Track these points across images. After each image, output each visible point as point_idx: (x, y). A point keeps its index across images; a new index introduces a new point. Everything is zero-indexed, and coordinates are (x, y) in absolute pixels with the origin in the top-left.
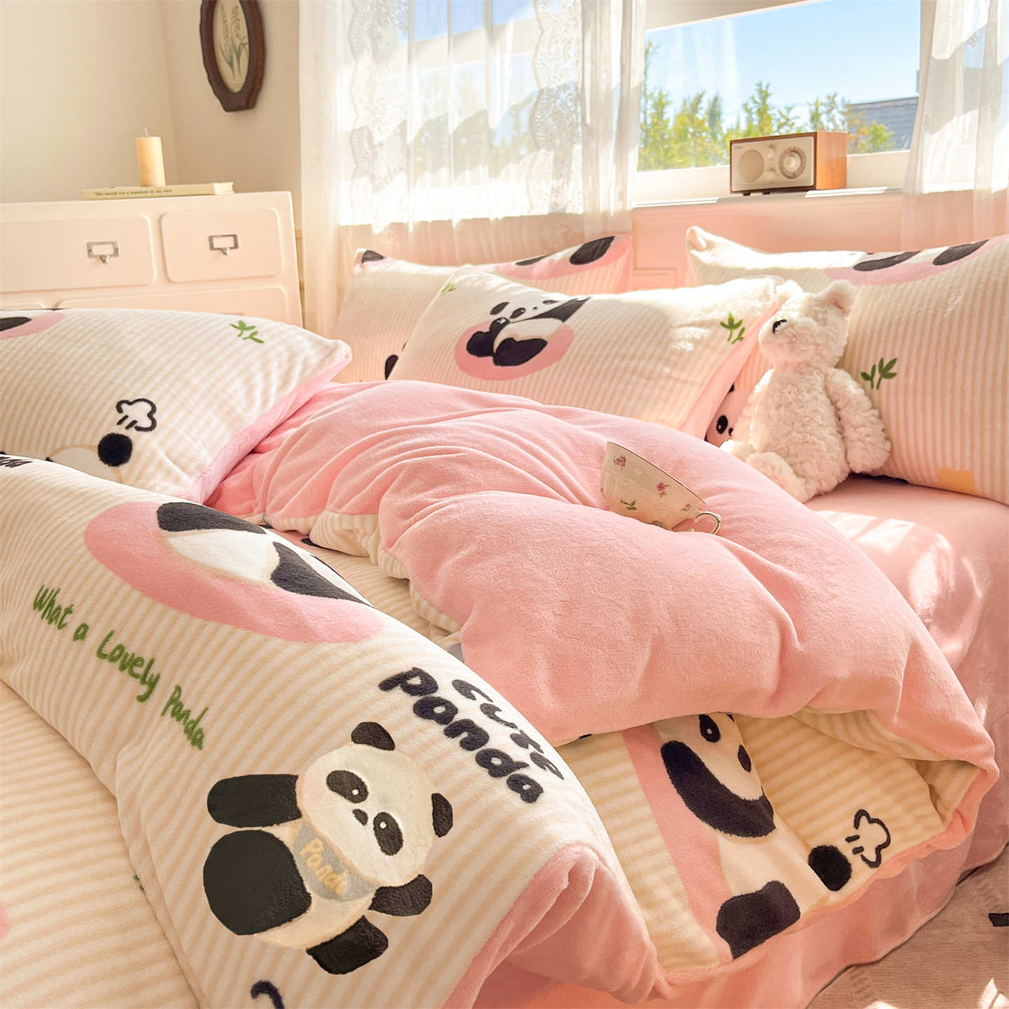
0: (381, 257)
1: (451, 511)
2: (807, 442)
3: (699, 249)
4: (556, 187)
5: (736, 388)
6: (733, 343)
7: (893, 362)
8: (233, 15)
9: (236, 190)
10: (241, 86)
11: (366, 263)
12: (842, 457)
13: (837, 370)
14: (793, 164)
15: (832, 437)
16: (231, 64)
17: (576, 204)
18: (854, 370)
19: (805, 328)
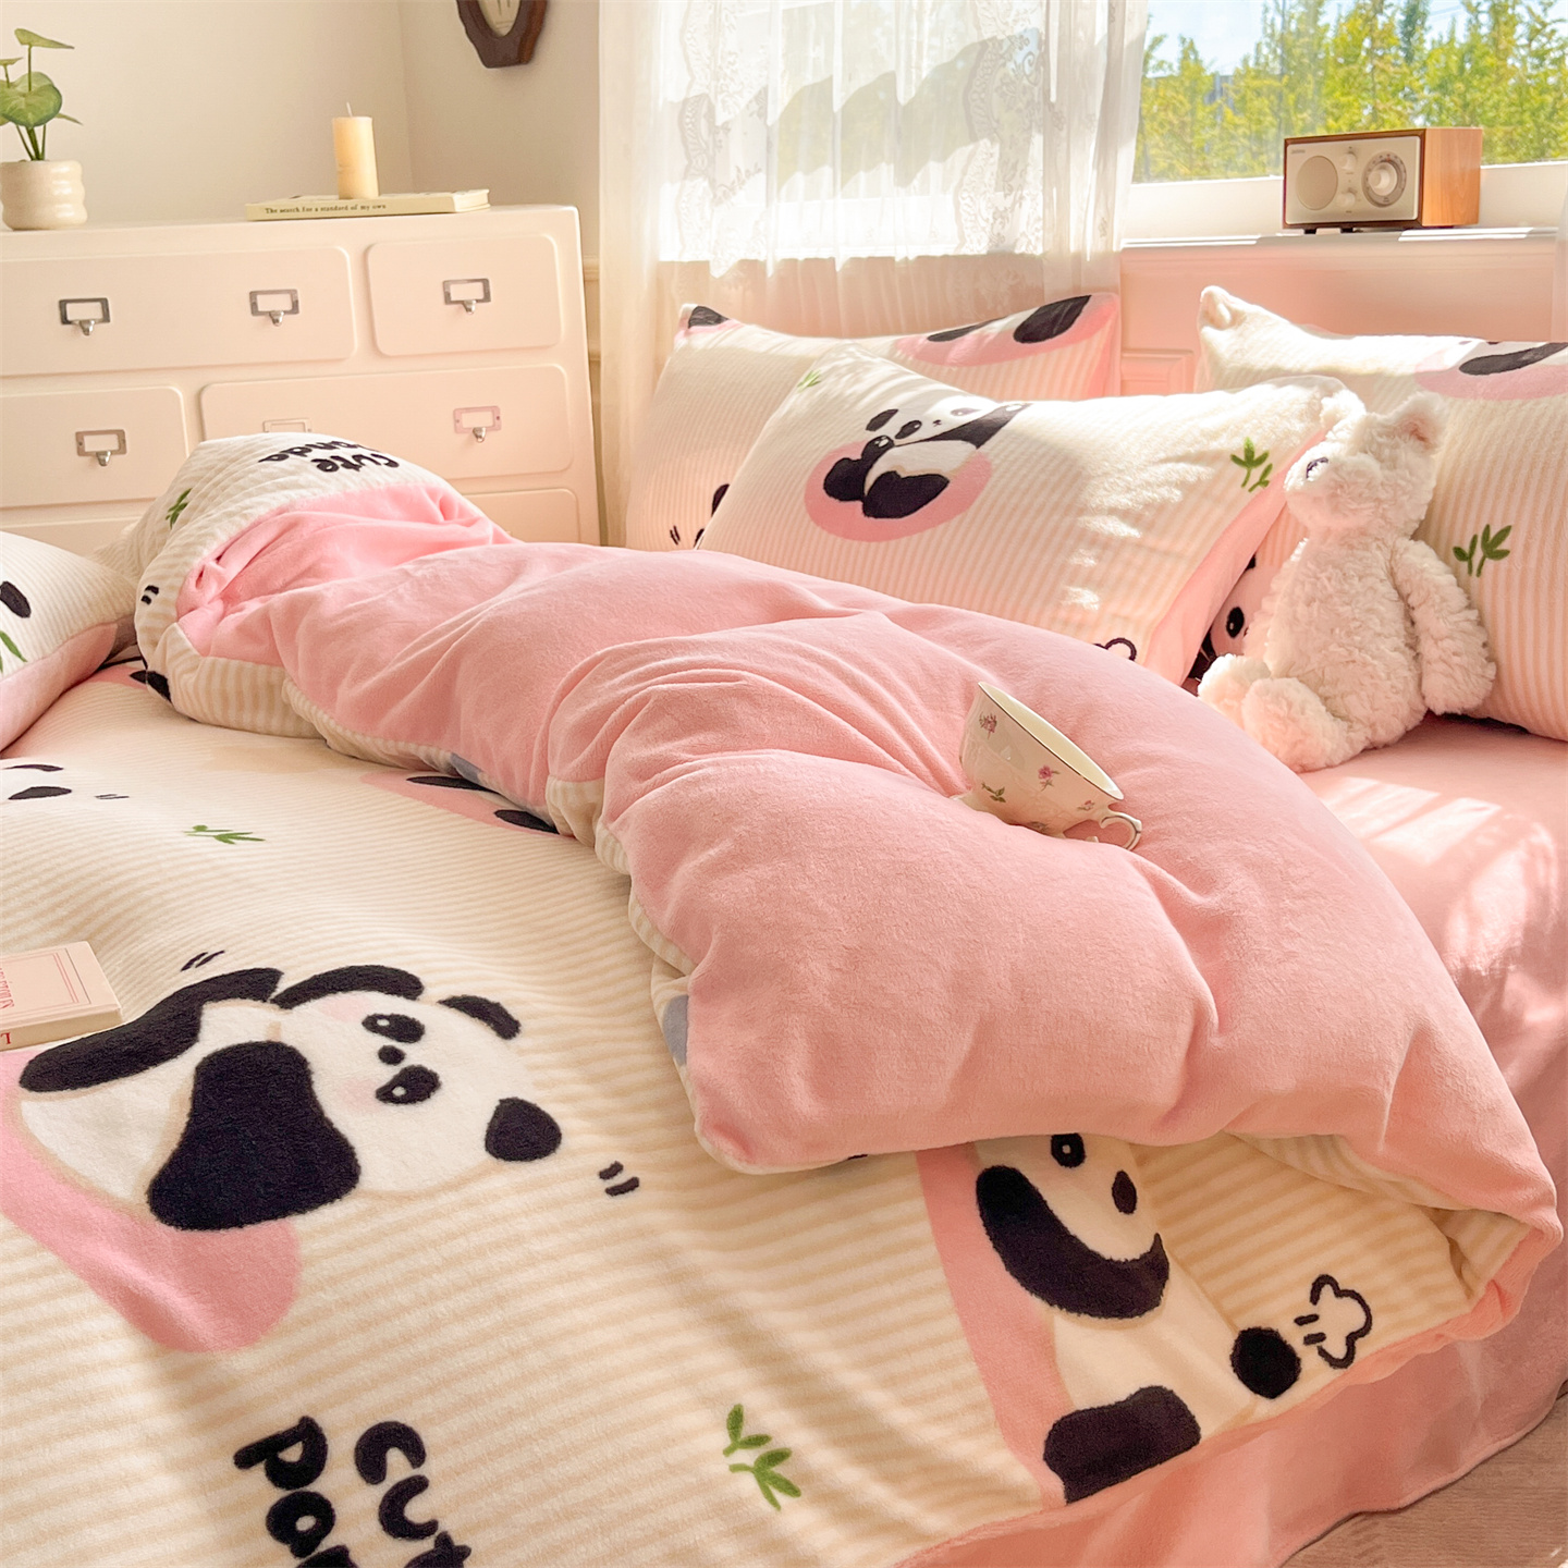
1: (706, 778)
2: (1354, 662)
3: (1217, 323)
4: (1002, 209)
5: (1258, 562)
6: (1251, 490)
7: (1505, 532)
9: (493, 201)
10: (511, 24)
11: (694, 328)
12: (1412, 686)
13: (1412, 542)
14: (1385, 182)
15: (1396, 655)
17: (1033, 239)
18: (1442, 546)
19: (1359, 473)
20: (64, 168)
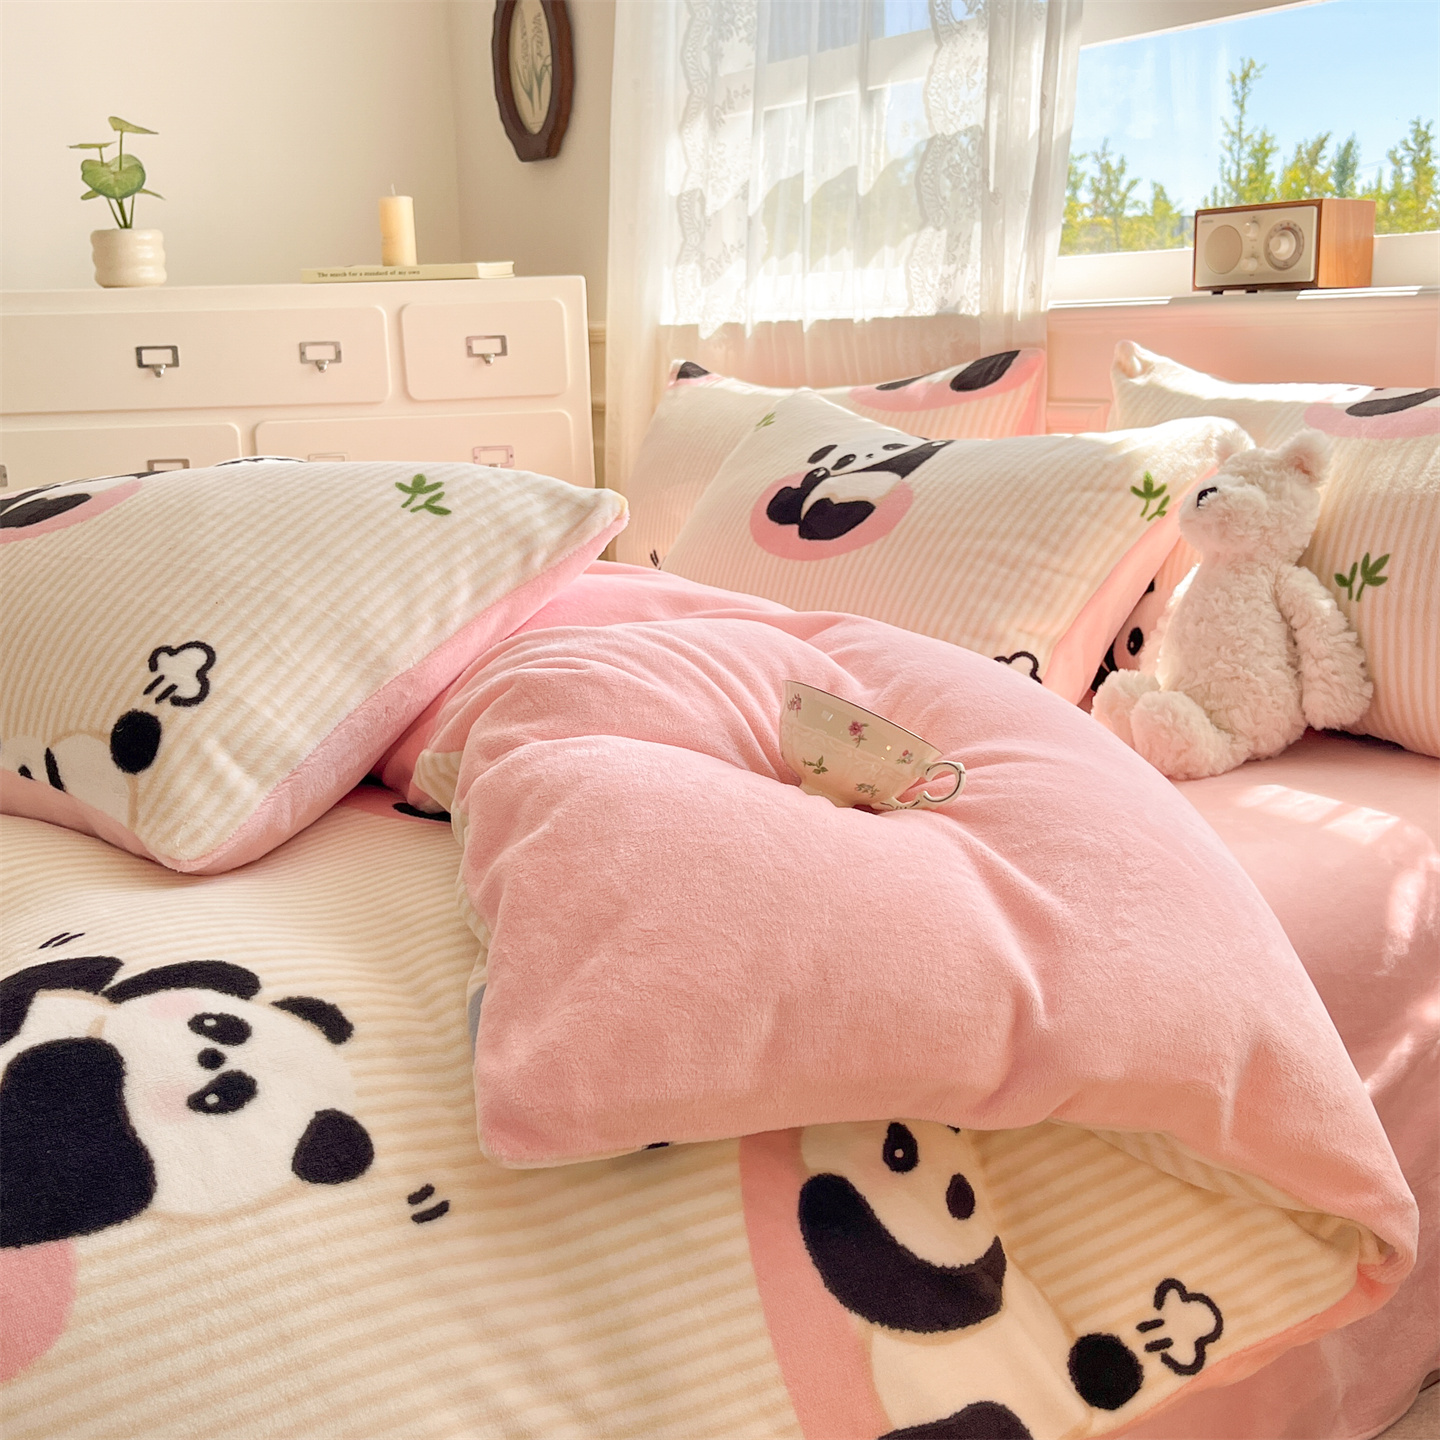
0: (705, 372)
2: (1238, 678)
3: (1130, 372)
4: (945, 276)
5: (1156, 587)
6: (1149, 519)
7: (1384, 560)
8: (533, 26)
9: (519, 271)
10: (541, 124)
11: (681, 380)
12: (1293, 702)
13: (1296, 568)
14: (1285, 248)
15: (1278, 673)
16: (530, 94)
17: (972, 301)
18: (1325, 570)
19: (1246, 502)
20: (147, 236)
